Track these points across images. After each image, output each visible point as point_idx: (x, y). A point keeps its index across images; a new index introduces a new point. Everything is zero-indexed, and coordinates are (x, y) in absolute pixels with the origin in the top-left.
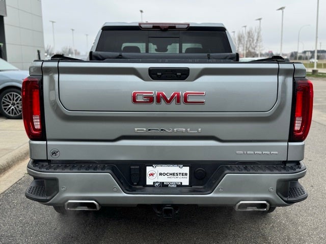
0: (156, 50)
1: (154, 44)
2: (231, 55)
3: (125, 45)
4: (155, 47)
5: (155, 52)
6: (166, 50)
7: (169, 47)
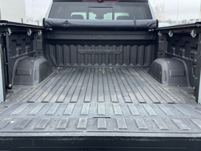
0: (96, 18)
1: (94, 13)
2: (152, 21)
3: (73, 14)
4: (95, 15)
5: (96, 19)
6: (103, 18)
7: (105, 16)
